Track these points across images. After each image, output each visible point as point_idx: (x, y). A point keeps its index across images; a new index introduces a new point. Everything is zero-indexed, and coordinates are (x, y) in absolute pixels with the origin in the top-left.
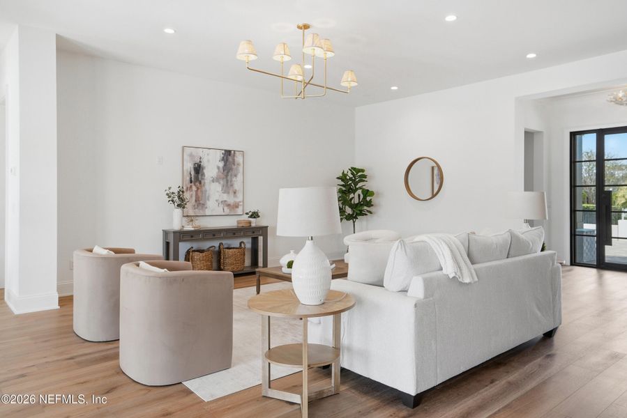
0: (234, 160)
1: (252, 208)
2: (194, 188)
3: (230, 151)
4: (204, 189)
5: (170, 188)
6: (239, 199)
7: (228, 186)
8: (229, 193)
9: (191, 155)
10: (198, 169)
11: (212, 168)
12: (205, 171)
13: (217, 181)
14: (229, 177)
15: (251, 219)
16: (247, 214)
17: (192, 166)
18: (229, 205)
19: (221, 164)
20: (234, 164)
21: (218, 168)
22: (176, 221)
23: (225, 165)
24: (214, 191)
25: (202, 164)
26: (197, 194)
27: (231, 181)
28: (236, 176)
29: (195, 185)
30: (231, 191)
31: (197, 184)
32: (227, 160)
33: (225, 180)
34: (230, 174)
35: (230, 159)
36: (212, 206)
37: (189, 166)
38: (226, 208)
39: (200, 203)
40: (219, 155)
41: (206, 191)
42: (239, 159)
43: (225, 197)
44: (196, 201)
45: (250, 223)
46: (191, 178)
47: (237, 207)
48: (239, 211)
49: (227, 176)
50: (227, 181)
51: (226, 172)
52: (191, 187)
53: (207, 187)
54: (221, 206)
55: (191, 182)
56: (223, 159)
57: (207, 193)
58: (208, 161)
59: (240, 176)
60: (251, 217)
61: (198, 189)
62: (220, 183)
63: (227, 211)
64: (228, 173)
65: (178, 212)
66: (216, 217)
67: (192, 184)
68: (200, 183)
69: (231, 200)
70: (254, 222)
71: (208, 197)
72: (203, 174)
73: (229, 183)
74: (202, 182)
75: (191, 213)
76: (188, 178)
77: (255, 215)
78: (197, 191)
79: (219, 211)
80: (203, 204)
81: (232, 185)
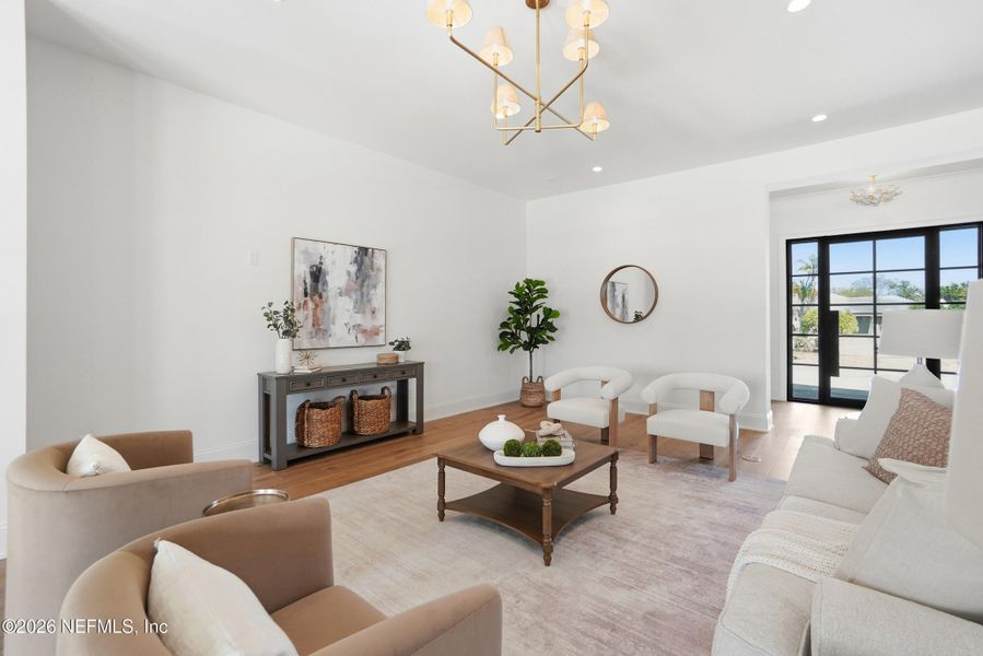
0: (372, 263)
1: (397, 335)
2: (311, 305)
3: (366, 249)
4: (325, 306)
5: (270, 305)
6: (380, 321)
7: (363, 303)
8: (364, 312)
9: (306, 252)
10: (317, 274)
11: (339, 274)
12: (328, 278)
13: (347, 295)
14: (365, 289)
15: (398, 352)
16: (392, 344)
17: (308, 270)
18: (364, 331)
19: (353, 269)
20: (372, 269)
21: (349, 273)
22: (281, 358)
23: (359, 270)
24: (341, 309)
25: (323, 267)
26: (315, 315)
27: (368, 294)
28: (375, 287)
29: (312, 298)
30: (367, 310)
31: (316, 297)
32: (362, 262)
33: (359, 293)
34: (365, 284)
35: (367, 260)
36: (340, 333)
37: (303, 270)
38: (359, 336)
39: (319, 328)
40: (351, 253)
41: (330, 309)
42: (379, 261)
43: (358, 319)
44: (314, 325)
45: (397, 358)
46: (305, 289)
47: (377, 334)
48: (380, 340)
49: (362, 286)
50: (362, 294)
51: (359, 280)
52: (305, 302)
53: (331, 302)
54: (353, 332)
55: (306, 295)
56: (356, 261)
57: (332, 311)
58: (334, 263)
59: (381, 287)
60: (398, 348)
61: (317, 306)
62: (350, 297)
63: (362, 340)
64: (363, 281)
65: (284, 344)
66: (344, 349)
67: (308, 298)
68: (321, 297)
69: (368, 324)
70: (404, 357)
71: (334, 319)
72: (325, 283)
73: (365, 299)
74: (324, 295)
75: (306, 345)
76: (301, 289)
77: (403, 345)
78: (315, 309)
79: (350, 340)
80: (325, 331)
81: (369, 301)
